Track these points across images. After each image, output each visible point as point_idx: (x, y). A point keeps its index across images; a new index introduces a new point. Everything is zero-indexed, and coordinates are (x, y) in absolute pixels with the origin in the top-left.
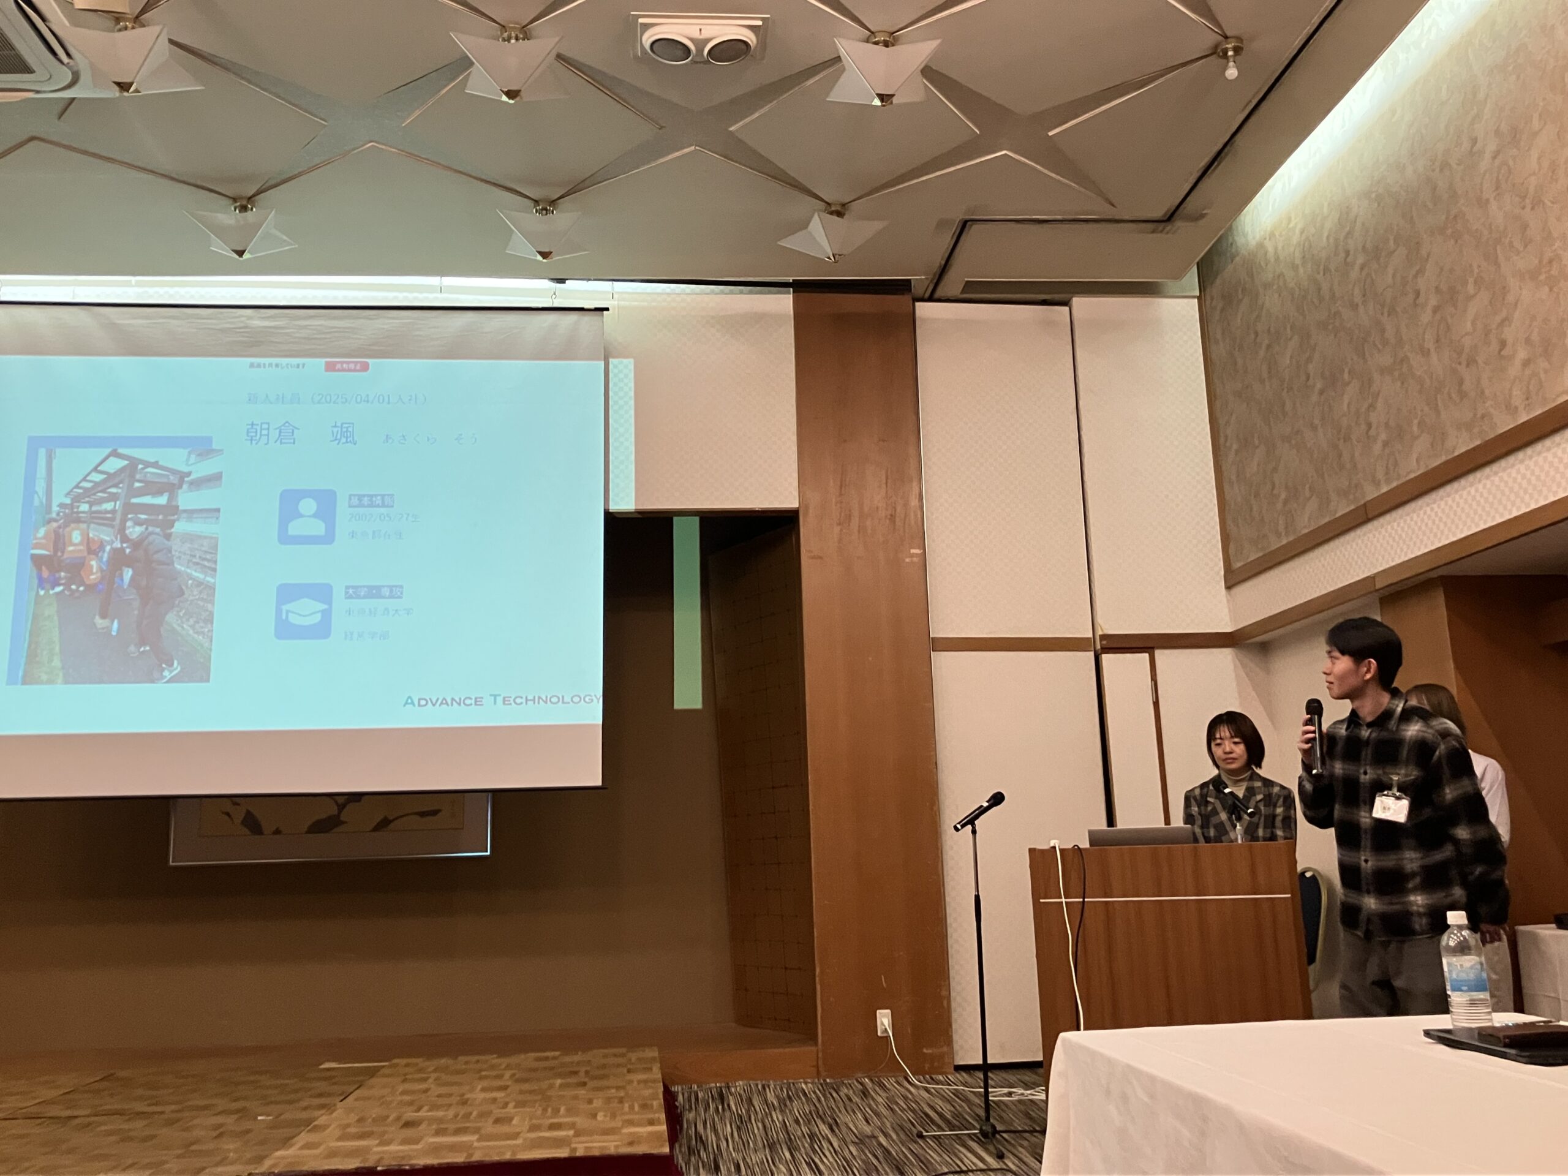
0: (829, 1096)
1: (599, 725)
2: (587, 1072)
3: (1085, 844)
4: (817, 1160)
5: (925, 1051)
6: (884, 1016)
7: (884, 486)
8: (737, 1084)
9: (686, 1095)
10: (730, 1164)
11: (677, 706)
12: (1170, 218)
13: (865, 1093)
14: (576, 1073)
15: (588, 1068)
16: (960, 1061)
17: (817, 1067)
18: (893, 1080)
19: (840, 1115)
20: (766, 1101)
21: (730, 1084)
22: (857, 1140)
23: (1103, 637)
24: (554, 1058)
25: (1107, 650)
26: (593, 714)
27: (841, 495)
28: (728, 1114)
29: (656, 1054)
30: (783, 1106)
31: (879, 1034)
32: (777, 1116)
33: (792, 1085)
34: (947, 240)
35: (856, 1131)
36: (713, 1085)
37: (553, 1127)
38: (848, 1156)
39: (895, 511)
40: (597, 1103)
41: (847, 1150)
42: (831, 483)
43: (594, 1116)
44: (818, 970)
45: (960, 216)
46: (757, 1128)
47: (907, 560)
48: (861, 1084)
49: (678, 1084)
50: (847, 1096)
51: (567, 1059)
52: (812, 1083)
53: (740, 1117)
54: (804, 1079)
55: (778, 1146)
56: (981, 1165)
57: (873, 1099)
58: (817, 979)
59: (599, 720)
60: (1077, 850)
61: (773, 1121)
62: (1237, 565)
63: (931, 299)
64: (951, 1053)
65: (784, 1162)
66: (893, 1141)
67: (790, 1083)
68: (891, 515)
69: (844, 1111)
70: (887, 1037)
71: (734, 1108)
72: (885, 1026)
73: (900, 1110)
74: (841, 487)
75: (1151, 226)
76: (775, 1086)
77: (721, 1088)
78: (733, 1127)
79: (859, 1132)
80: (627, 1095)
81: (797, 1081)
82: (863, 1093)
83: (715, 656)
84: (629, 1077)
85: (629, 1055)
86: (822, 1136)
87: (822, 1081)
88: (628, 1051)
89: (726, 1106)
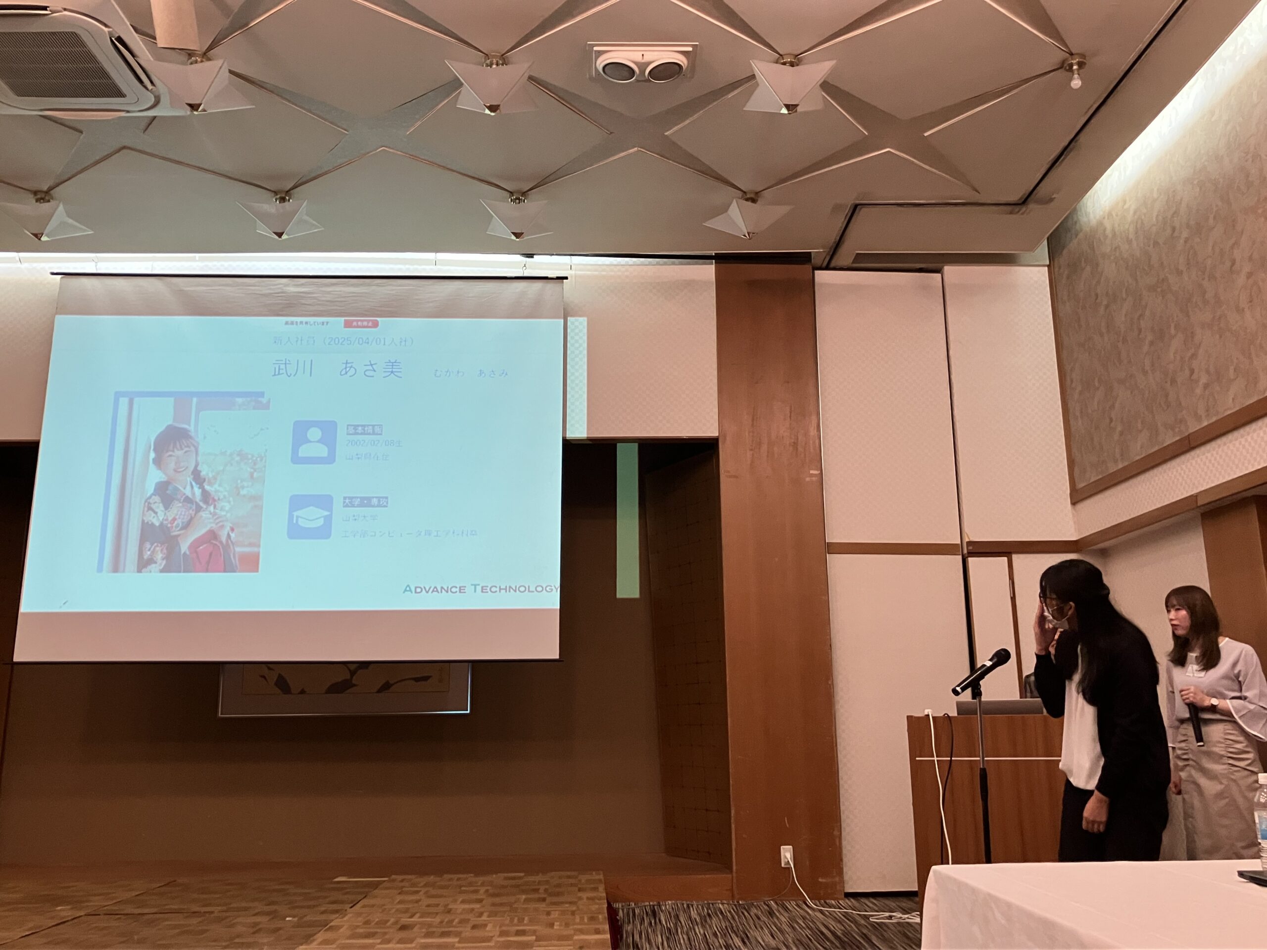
0: (741, 914)
1: (555, 610)
2: (546, 890)
3: (953, 713)
5: (820, 880)
6: (786, 851)
7: (789, 419)
8: (667, 903)
9: (625, 911)
11: (619, 596)
12: (1025, 201)
13: (771, 913)
14: (536, 891)
15: (547, 887)
16: (849, 890)
17: (732, 890)
18: (794, 903)
19: (751, 931)
20: (690, 917)
21: (661, 903)
23: (970, 543)
24: (520, 878)
25: (972, 554)
26: (552, 601)
27: (753, 425)
28: (659, 927)
29: (601, 877)
30: (704, 921)
31: (783, 865)
32: (699, 930)
33: (711, 905)
34: (839, 221)
36: (647, 904)
37: (519, 933)
39: (798, 439)
40: (555, 915)
42: (746, 417)
43: (552, 925)
44: (733, 812)
45: (850, 201)
46: (682, 938)
47: (808, 479)
48: (768, 906)
49: (617, 902)
50: (756, 915)
51: (531, 879)
52: (728, 904)
53: (669, 930)
54: (721, 901)
57: (778, 918)
58: (732, 821)
59: (558, 607)
60: (947, 718)
61: (696, 934)
62: (1080, 485)
63: (827, 268)
64: (842, 882)
67: (709, 903)
68: (794, 443)
69: (753, 927)
70: (789, 869)
71: (664, 923)
72: (787, 859)
73: (800, 927)
74: (753, 420)
75: (1009, 208)
76: (697, 906)
77: (654, 906)
78: (663, 937)
79: (766, 945)
80: (578, 909)
81: (716, 902)
82: (769, 913)
83: (650, 555)
84: (580, 894)
85: (580, 877)
86: (736, 947)
87: (736, 903)
88: (579, 874)
89: (658, 921)
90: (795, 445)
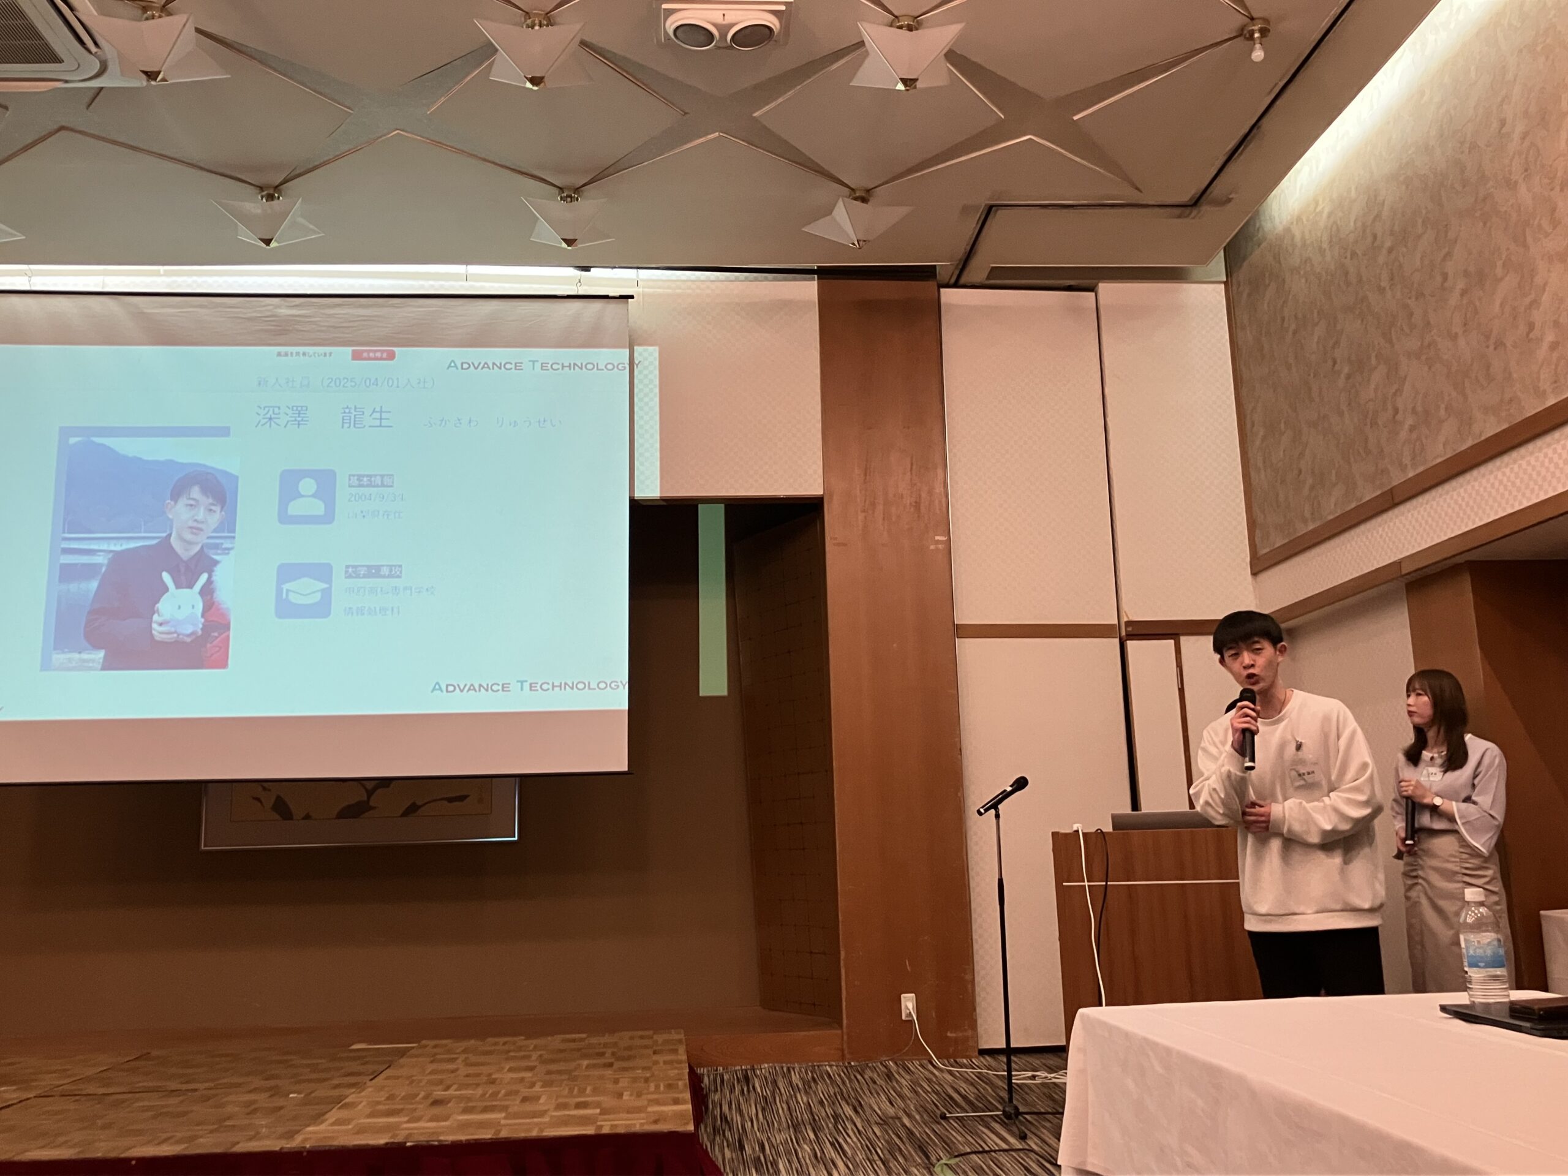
0: (853, 1077)
1: (625, 710)
2: (613, 1054)
3: (1108, 828)
4: (841, 1140)
5: (949, 1034)
6: (909, 1000)
7: (909, 474)
8: (762, 1067)
9: (712, 1077)
10: (755, 1143)
11: (701, 694)
12: (1196, 202)
13: (889, 1076)
14: (602, 1054)
15: (615, 1050)
16: (984, 1046)
17: (842, 1050)
18: (916, 1063)
19: (865, 1098)
20: (791, 1083)
21: (756, 1067)
22: (881, 1122)
23: (1129, 623)
24: (582, 1040)
25: (1132, 636)
26: (620, 700)
27: (865, 482)
28: (753, 1095)
29: (682, 1036)
30: (807, 1088)
31: (904, 1018)
32: (802, 1098)
33: (816, 1068)
34: (972, 226)
35: (880, 1113)
36: (738, 1068)
37: (579, 1106)
38: (872, 1136)
39: (920, 498)
40: (624, 1083)
41: (871, 1130)
42: (857, 471)
43: (620, 1095)
44: (842, 954)
45: (983, 201)
46: (781, 1108)
47: (932, 547)
48: (886, 1067)
49: (704, 1067)
50: (871, 1079)
51: (594, 1040)
52: (837, 1066)
53: (765, 1098)
54: (829, 1062)
55: (802, 1126)
56: (1005, 1146)
57: (897, 1081)
58: (842, 965)
59: (626, 707)
60: (1100, 833)
61: (798, 1102)
62: (1263, 551)
63: (956, 285)
64: (976, 1037)
65: (808, 1142)
66: (918, 1123)
67: (814, 1066)
68: (916, 502)
69: (868, 1093)
70: (911, 1022)
71: (759, 1090)
72: (909, 1009)
73: (924, 1091)
74: (865, 475)
75: (1177, 211)
76: (800, 1069)
77: (746, 1071)
78: (758, 1106)
79: (883, 1113)
80: (653, 1075)
81: (822, 1063)
82: (887, 1075)
83: (740, 643)
84: (655, 1058)
85: (655, 1037)
86: (846, 1117)
87: (847, 1064)
88: (654, 1033)
89: (751, 1089)
90: (917, 505)
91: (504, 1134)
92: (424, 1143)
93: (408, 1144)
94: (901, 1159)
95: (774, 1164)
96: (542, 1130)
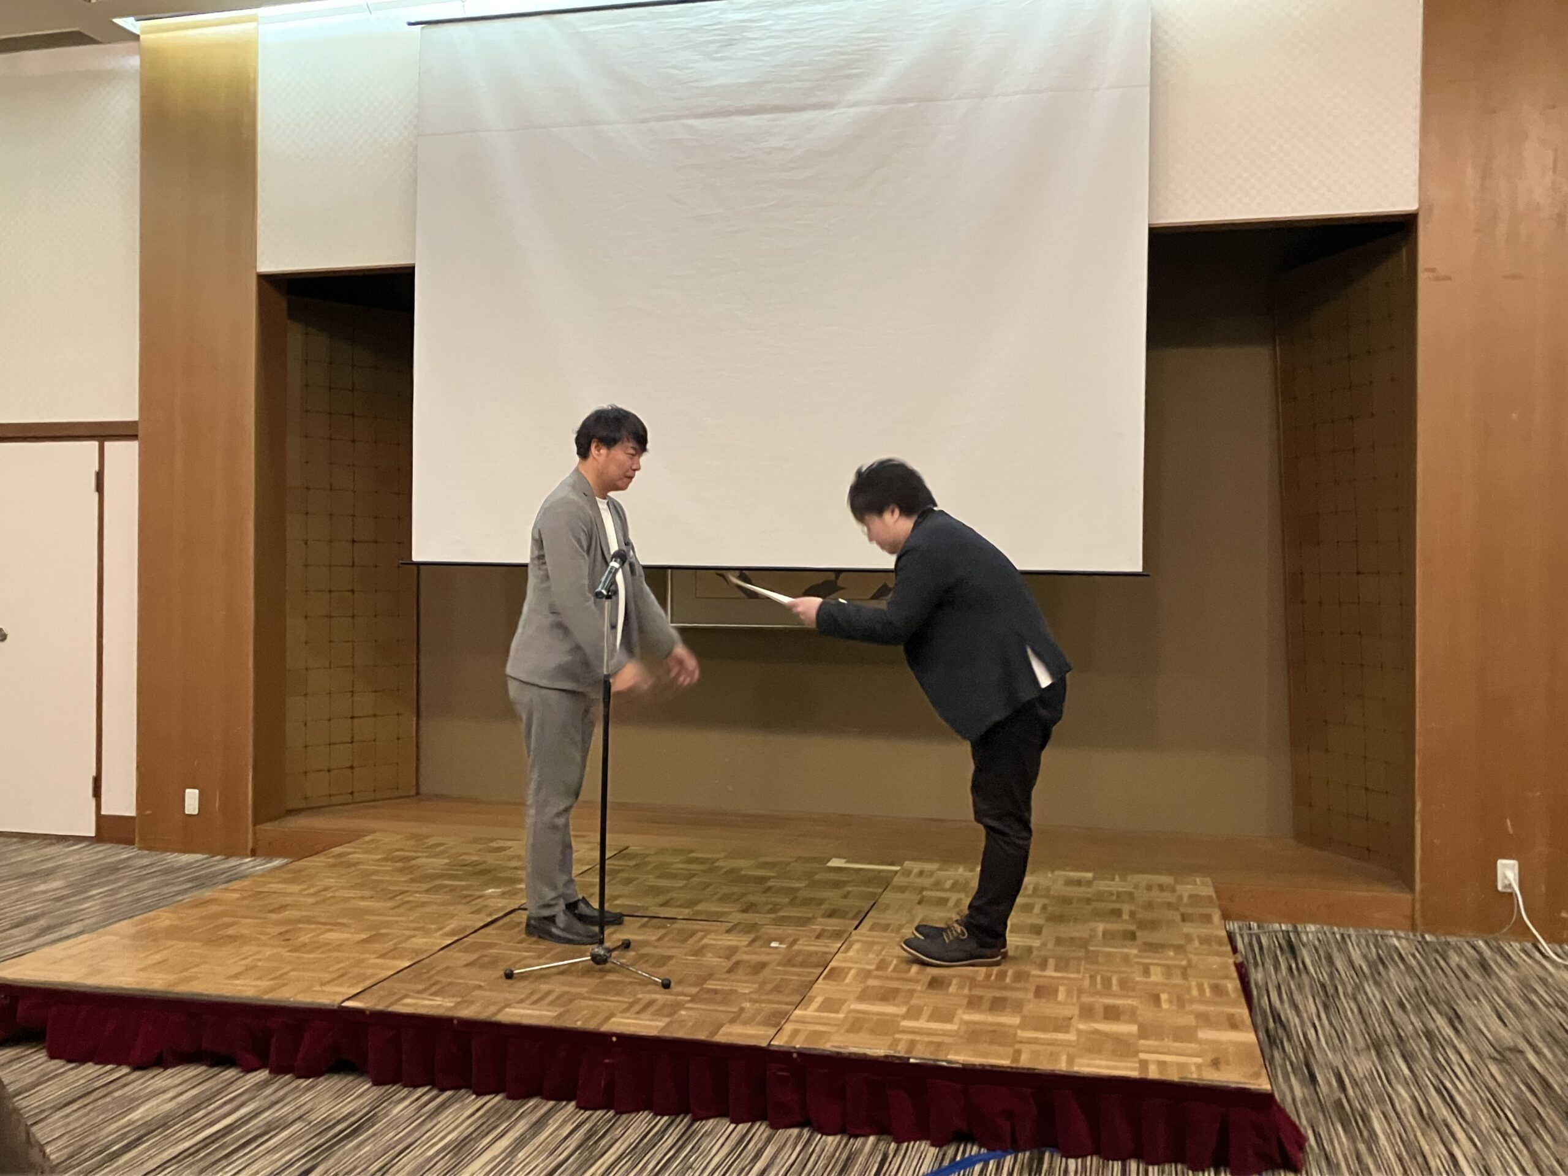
0: (1434, 963)
2: (1132, 914)
4: (1448, 1085)
6: (1505, 866)
8: (1308, 929)
9: (1246, 940)
10: (1329, 1073)
13: (1484, 967)
14: (1117, 913)
15: (1133, 908)
17: (1413, 918)
18: (1517, 946)
19: (1459, 1002)
20: (1351, 961)
21: (1299, 929)
22: (1496, 1055)
24: (1089, 883)
27: (1482, 186)
28: (1304, 976)
30: (1376, 976)
31: (1500, 888)
32: (1370, 988)
33: (1379, 938)
35: (1490, 1038)
36: (1276, 926)
37: (1109, 1014)
38: (1492, 1084)
40: (1157, 976)
41: (1487, 1071)
42: (1469, 171)
43: (1156, 1000)
44: (1419, 806)
48: (1474, 948)
49: (1234, 920)
50: (1459, 966)
51: (1103, 886)
52: (1407, 939)
53: (1324, 988)
54: (1394, 930)
55: (1386, 1047)
57: (1499, 979)
58: (1417, 817)
61: (1368, 999)
65: (1402, 1081)
66: (1549, 1063)
67: (1376, 936)
69: (1465, 999)
70: (1511, 895)
71: (1312, 971)
72: (1509, 880)
73: (1544, 1004)
74: (1483, 178)
76: (1357, 936)
77: (1288, 932)
78: (1318, 1003)
79: (1494, 1037)
80: (1190, 964)
81: (1386, 932)
82: (1482, 966)
84: (1188, 928)
85: (1178, 887)
86: (1444, 1038)
87: (1420, 939)
88: (1176, 882)
89: (1301, 965)
91: (1025, 1061)
92: (932, 1062)
93: (912, 1061)
94: (1547, 1138)
95: (1366, 1118)
96: (1071, 1060)
